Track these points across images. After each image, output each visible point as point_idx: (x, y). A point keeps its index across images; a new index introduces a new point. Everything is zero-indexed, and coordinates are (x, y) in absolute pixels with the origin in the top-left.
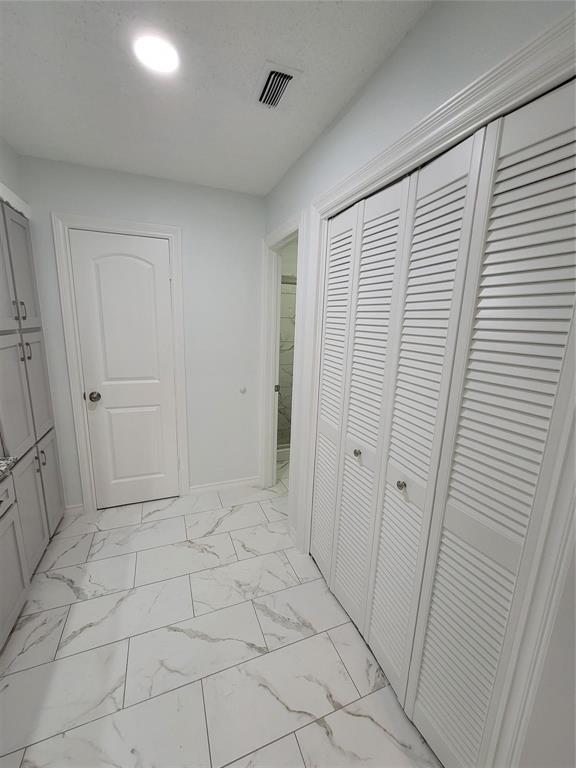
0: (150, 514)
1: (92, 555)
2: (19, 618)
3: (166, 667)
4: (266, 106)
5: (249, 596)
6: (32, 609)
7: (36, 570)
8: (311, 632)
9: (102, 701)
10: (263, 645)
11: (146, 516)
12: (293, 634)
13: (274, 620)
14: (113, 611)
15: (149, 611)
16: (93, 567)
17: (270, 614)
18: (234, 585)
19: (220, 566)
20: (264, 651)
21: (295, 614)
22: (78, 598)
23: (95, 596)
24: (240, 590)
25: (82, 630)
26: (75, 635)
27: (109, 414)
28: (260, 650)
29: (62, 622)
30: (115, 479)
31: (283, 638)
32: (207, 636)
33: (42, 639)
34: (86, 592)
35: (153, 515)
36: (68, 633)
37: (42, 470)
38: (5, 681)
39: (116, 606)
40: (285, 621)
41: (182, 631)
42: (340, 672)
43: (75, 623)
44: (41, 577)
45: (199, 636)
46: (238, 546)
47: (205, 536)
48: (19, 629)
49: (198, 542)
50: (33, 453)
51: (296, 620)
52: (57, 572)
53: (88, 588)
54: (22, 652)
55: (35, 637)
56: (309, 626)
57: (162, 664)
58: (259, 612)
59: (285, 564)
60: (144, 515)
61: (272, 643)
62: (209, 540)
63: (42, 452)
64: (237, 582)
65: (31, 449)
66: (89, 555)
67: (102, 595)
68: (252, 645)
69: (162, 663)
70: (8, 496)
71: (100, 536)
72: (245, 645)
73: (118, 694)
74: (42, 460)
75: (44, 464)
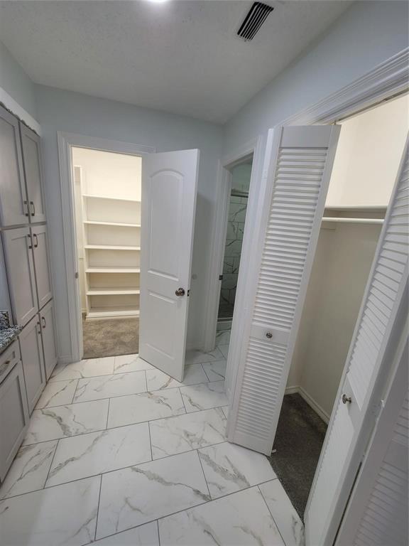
0: (120, 367)
1: (77, 397)
2: (21, 446)
3: (129, 504)
4: (242, 39)
5: (195, 445)
6: (30, 441)
7: (35, 407)
8: (245, 485)
9: (79, 531)
10: (206, 493)
11: (118, 368)
12: (231, 486)
13: (215, 470)
14: (90, 449)
15: (117, 452)
16: (77, 408)
17: (212, 464)
18: (183, 435)
19: (172, 416)
20: (207, 498)
21: (232, 466)
22: (64, 434)
23: (77, 434)
24: (188, 440)
25: (66, 463)
26: (61, 466)
28: (204, 497)
29: (52, 455)
31: (223, 488)
32: (162, 479)
33: (36, 467)
34: (71, 430)
35: (122, 368)
36: (55, 465)
37: (43, 332)
38: (7, 503)
39: (94, 444)
40: (224, 472)
41: (142, 472)
42: (270, 527)
43: (61, 457)
44: (38, 413)
45: (156, 479)
46: (186, 400)
47: (160, 389)
48: (20, 457)
49: (156, 394)
50: (36, 319)
51: (233, 473)
52: (51, 410)
53: (72, 426)
54: (20, 478)
55: (31, 466)
56: (243, 479)
57: (126, 502)
58: (203, 461)
59: (223, 420)
60: (116, 367)
61: (214, 492)
62: (164, 393)
63: (43, 318)
64: (186, 432)
65: (35, 316)
66: (75, 398)
67: (82, 434)
68: (198, 492)
69: (126, 500)
70: (14, 357)
71: (83, 382)
72: (191, 490)
73: (92, 526)
74: (43, 324)
75: (44, 327)
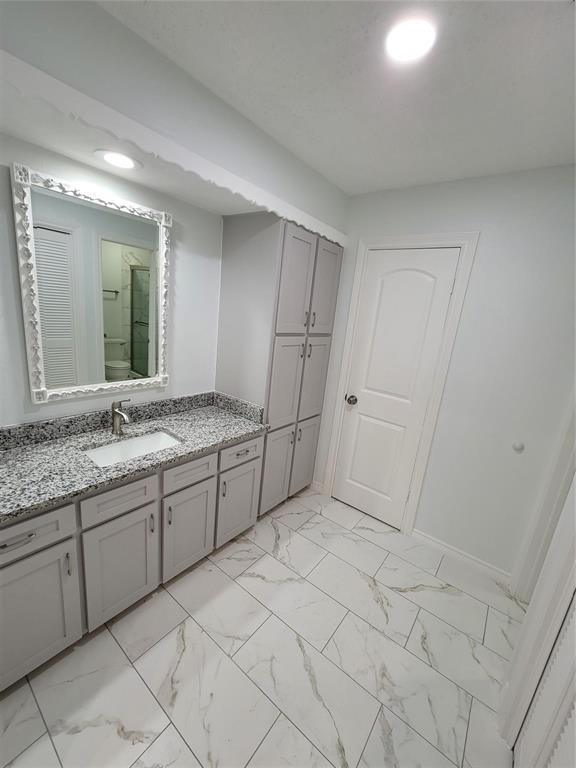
0: (363, 528)
1: (303, 529)
2: (242, 534)
3: (272, 666)
5: (384, 697)
6: (250, 536)
11: (359, 528)
14: (280, 582)
15: (298, 608)
16: (296, 538)
17: (389, 746)
18: (378, 668)
19: (382, 633)
22: (273, 552)
23: (281, 560)
24: (379, 679)
25: (258, 576)
26: (253, 575)
27: (360, 419)
29: (255, 560)
30: (350, 478)
32: (315, 682)
33: (240, 560)
34: (279, 553)
35: (363, 531)
36: (251, 571)
37: (296, 444)
39: (285, 581)
41: (304, 652)
43: (259, 568)
44: (268, 519)
45: (310, 674)
46: (417, 636)
47: (392, 589)
49: (381, 588)
50: (292, 428)
52: (279, 524)
53: (282, 551)
54: (229, 558)
55: (238, 556)
57: (271, 660)
58: (378, 727)
60: (359, 525)
62: (392, 596)
63: (300, 430)
64: (384, 668)
65: (291, 424)
66: (301, 528)
67: (284, 564)
68: (342, 750)
69: (273, 658)
71: (317, 518)
72: (338, 737)
73: (237, 645)
74: (298, 437)
75: (298, 440)
